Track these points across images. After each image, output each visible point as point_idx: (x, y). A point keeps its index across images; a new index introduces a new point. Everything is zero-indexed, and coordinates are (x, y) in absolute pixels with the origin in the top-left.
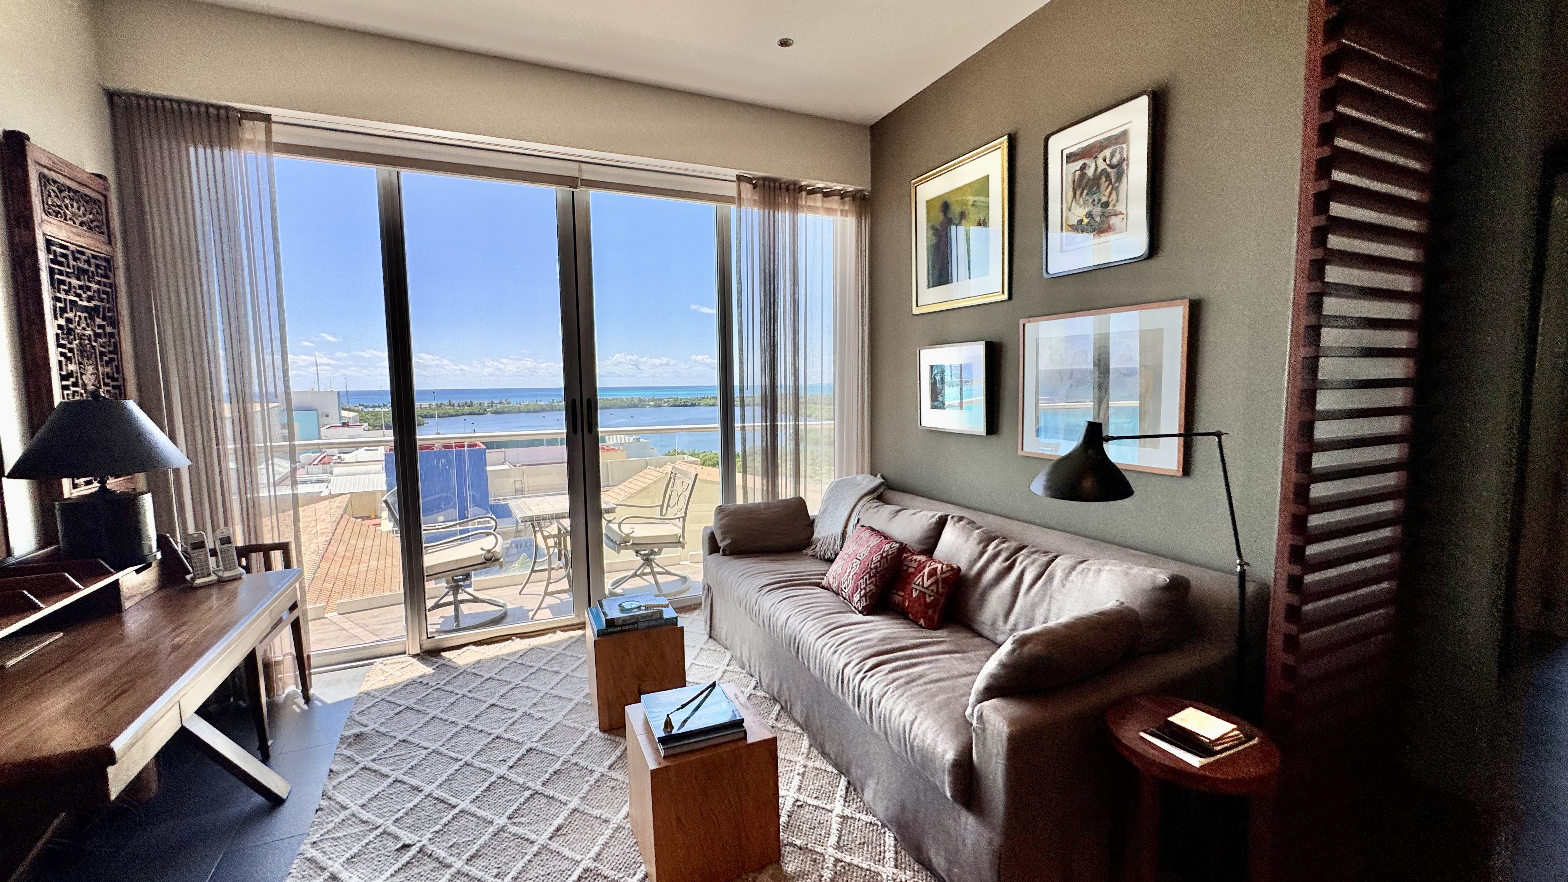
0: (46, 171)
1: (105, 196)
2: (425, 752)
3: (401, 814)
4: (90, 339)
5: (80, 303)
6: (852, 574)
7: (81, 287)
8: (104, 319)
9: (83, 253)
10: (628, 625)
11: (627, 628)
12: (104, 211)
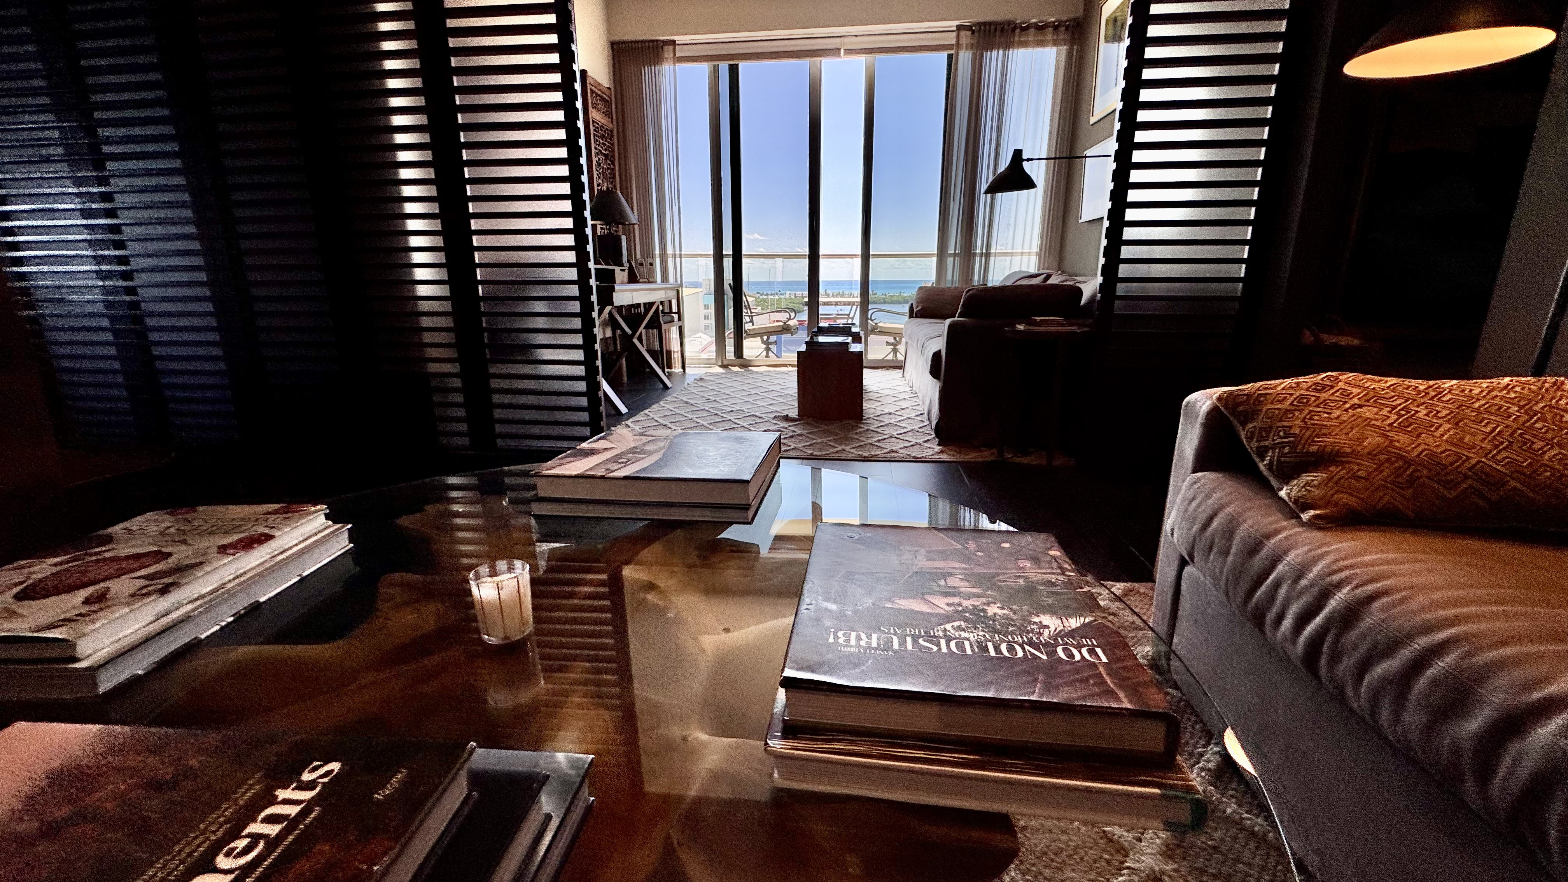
0: (592, 87)
1: (611, 99)
4: (606, 170)
5: (602, 151)
7: (603, 144)
8: (610, 160)
9: (603, 127)
12: (610, 106)
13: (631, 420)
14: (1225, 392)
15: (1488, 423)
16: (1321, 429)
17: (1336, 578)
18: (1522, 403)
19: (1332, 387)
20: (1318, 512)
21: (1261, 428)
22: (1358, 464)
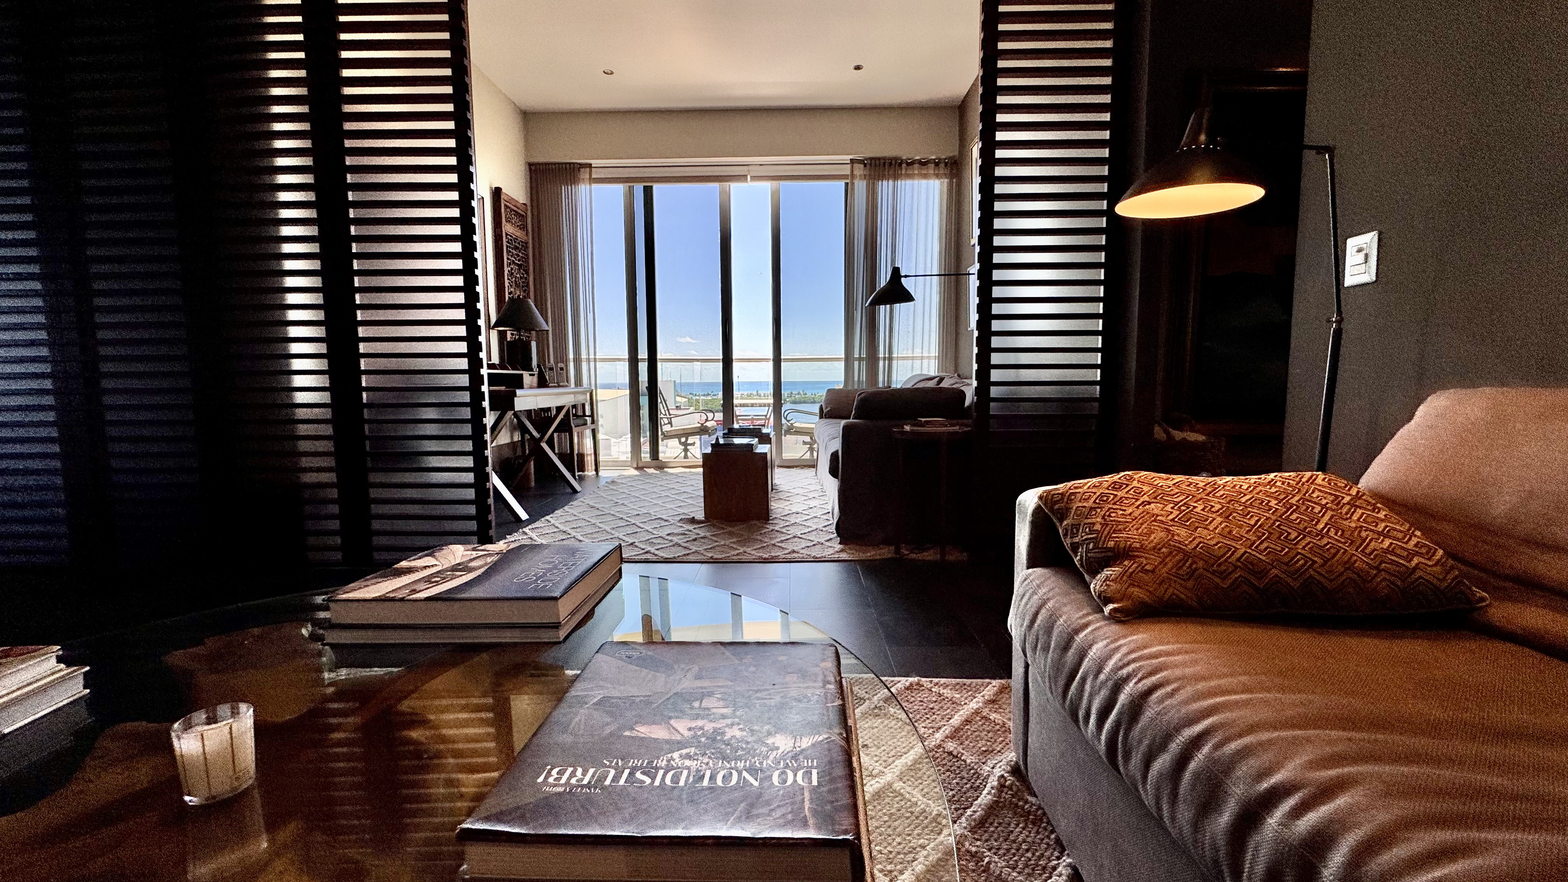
0: (505, 203)
1: (526, 214)
4: (519, 277)
5: (516, 261)
7: (516, 254)
9: (518, 239)
12: (526, 220)
13: (530, 527)
14: (1045, 491)
15: (1252, 516)
16: (1117, 526)
17: (1125, 672)
18: (1282, 497)
19: (1127, 485)
20: (1116, 605)
21: (1072, 525)
22: (1146, 558)
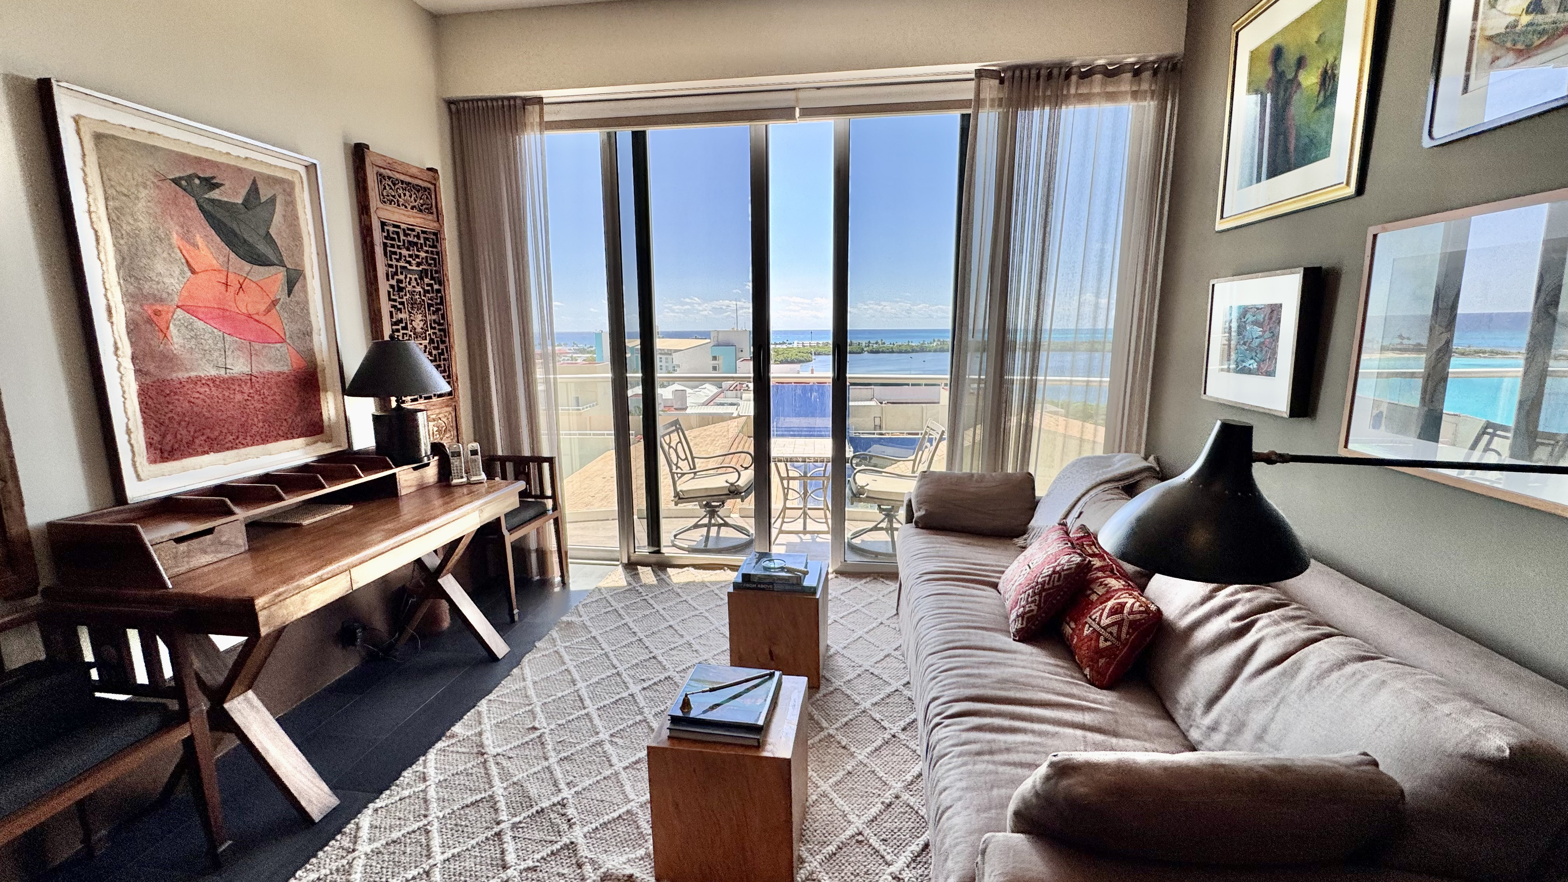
0: (382, 170)
1: (435, 185)
2: (600, 652)
3: (550, 700)
4: (420, 295)
5: (409, 267)
6: (1017, 583)
7: (410, 256)
8: (432, 278)
9: (413, 230)
10: (764, 584)
11: (762, 586)
12: (433, 196)
